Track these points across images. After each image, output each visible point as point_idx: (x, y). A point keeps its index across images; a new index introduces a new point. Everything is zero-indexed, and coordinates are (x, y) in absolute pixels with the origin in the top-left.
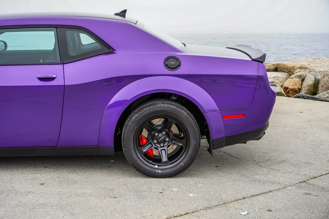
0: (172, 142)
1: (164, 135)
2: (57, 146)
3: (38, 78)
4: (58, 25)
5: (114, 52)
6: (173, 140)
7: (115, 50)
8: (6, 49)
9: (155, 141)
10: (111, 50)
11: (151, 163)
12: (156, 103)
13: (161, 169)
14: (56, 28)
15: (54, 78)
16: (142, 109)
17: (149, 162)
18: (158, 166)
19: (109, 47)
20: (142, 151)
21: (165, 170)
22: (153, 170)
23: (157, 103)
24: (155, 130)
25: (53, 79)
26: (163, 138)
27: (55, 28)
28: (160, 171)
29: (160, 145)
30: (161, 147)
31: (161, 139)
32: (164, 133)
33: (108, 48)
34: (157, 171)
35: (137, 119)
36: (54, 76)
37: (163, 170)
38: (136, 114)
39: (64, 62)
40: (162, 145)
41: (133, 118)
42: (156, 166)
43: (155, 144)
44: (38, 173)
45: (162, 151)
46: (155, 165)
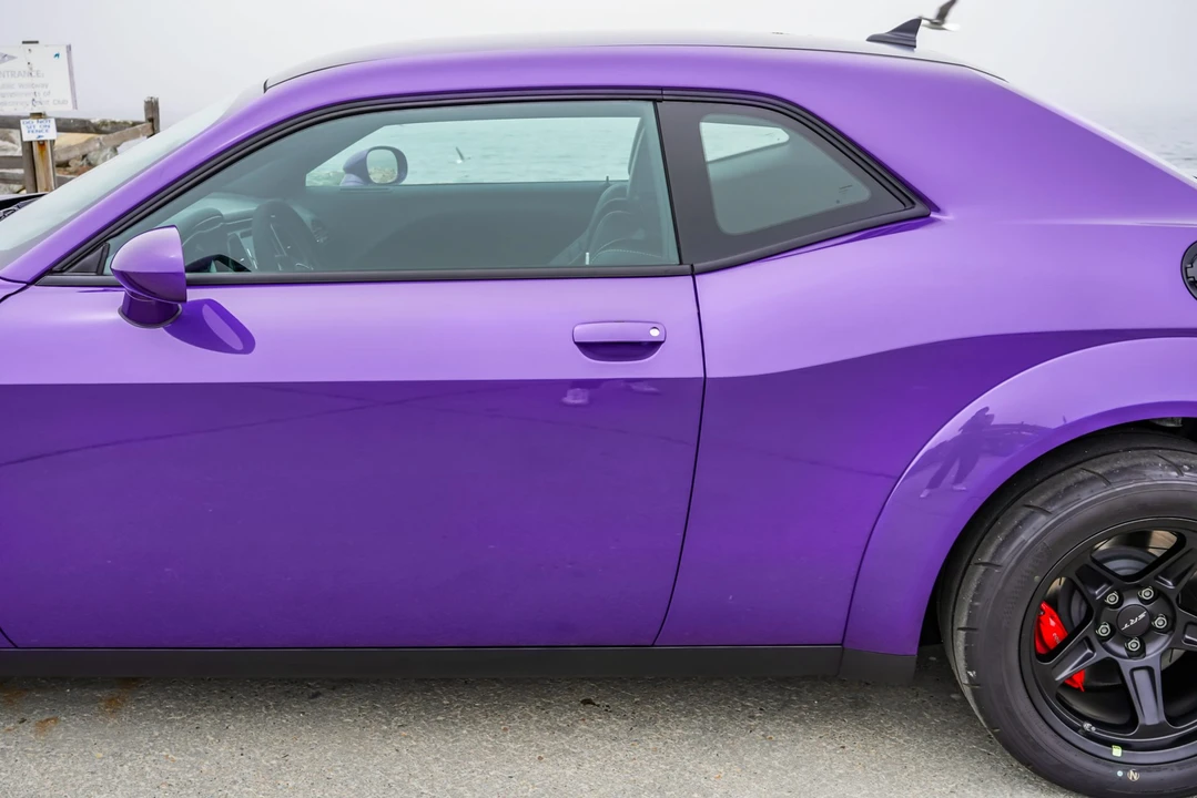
0: (1184, 633)
1: (1148, 602)
2: (653, 646)
3: (580, 345)
4: (662, 88)
5: (933, 215)
6: (1190, 628)
7: (938, 210)
8: (403, 179)
9: (1104, 630)
10: (919, 209)
11: (1089, 736)
12: (1139, 466)
13: (1139, 767)
14: (655, 101)
15: (653, 346)
16: (1068, 490)
17: (1076, 729)
18: (1125, 746)
19: (906, 191)
20: (1050, 680)
21: (1159, 770)
22: (1101, 769)
23: (1145, 466)
24: (1110, 583)
25: (647, 348)
26: (1142, 616)
27: (650, 104)
28: (1133, 776)
29: (1127, 649)
30: (1131, 655)
31: (1132, 622)
32: (1147, 593)
33: (904, 200)
34: (1120, 774)
35: (1047, 541)
36: (655, 333)
37: (1149, 771)
38: (1042, 518)
39: (698, 266)
40: (1134, 645)
41: (1027, 536)
42: (1117, 752)
43: (1102, 640)
44: (566, 752)
45: (1136, 674)
46: (1109, 744)
